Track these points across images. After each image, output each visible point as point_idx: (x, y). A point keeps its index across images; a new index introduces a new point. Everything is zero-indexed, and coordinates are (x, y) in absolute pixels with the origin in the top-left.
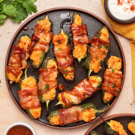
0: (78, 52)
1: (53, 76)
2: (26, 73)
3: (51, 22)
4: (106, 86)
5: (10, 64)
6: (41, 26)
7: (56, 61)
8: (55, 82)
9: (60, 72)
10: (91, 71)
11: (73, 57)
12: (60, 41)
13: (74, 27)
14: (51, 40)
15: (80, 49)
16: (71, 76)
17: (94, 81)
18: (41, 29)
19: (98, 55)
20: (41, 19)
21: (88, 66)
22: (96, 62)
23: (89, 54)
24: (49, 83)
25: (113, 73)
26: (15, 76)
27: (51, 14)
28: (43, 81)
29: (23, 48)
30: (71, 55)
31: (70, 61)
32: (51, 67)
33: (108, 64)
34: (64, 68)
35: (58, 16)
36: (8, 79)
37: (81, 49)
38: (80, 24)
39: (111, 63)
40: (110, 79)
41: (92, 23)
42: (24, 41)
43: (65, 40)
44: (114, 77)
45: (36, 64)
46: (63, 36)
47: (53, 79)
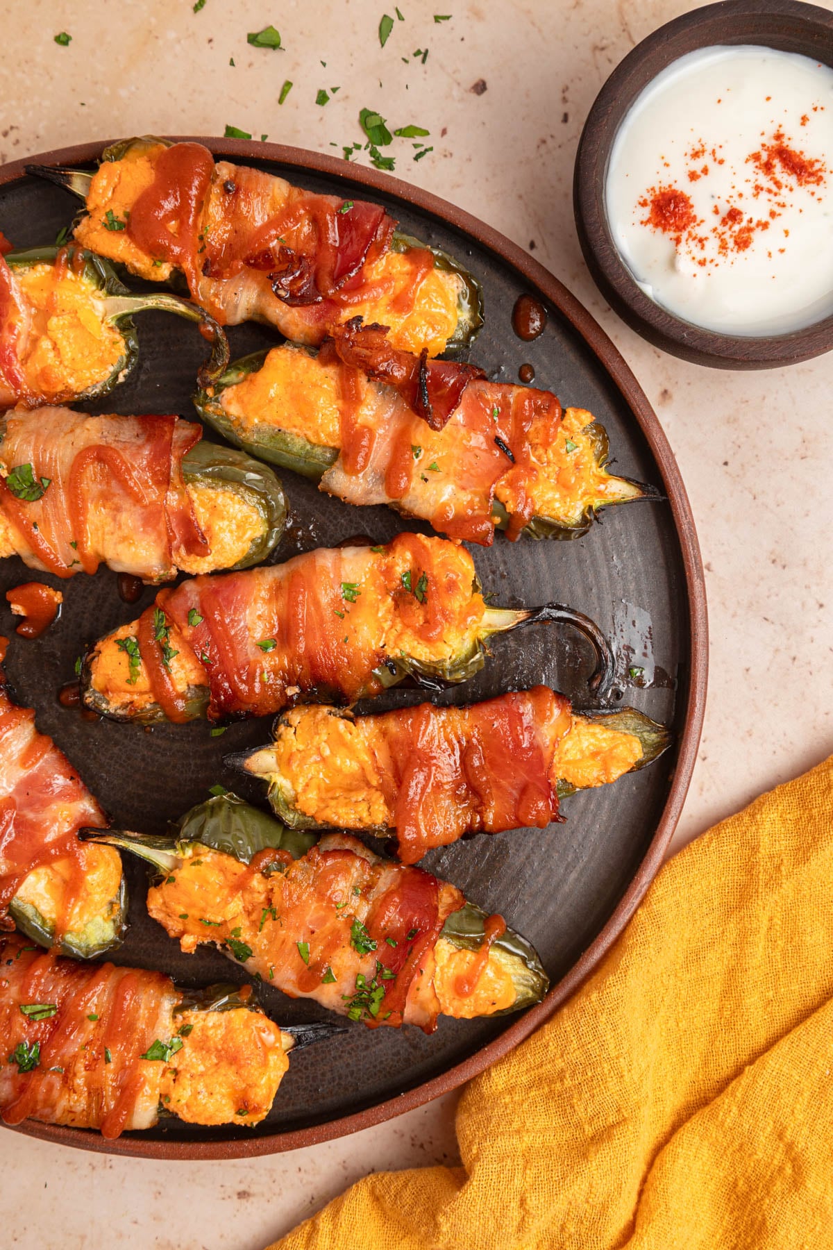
0: (327, 752)
1: (126, 531)
2: (151, 302)
3: (585, 522)
4: (24, 990)
5: (225, 170)
6: (546, 444)
7: (248, 566)
8: (75, 555)
9: (160, 597)
10: (161, 858)
11: (287, 705)
12: (423, 602)
13: (541, 715)
14: (423, 526)
15: (349, 766)
16: (118, 690)
17: (72, 888)
18: (520, 437)
19: (293, 919)
20: (605, 441)
21: (196, 839)
22: (236, 906)
23: (307, 840)
24: (63, 498)
25: (143, 1055)
26: (128, 215)
27: (651, 526)
28: (81, 444)
29: (359, 286)
30: (303, 689)
31: (250, 681)
32: (202, 516)
33: (224, 1009)
34: (188, 632)
35: (632, 586)
36: (106, 155)
37: (352, 775)
38: (560, 774)
39: (229, 1030)
40: (92, 1026)
41: (569, 868)
42: (426, 294)
43: (429, 640)
44: (107, 1060)
45: (227, 393)
46: (462, 626)
47: (100, 533)
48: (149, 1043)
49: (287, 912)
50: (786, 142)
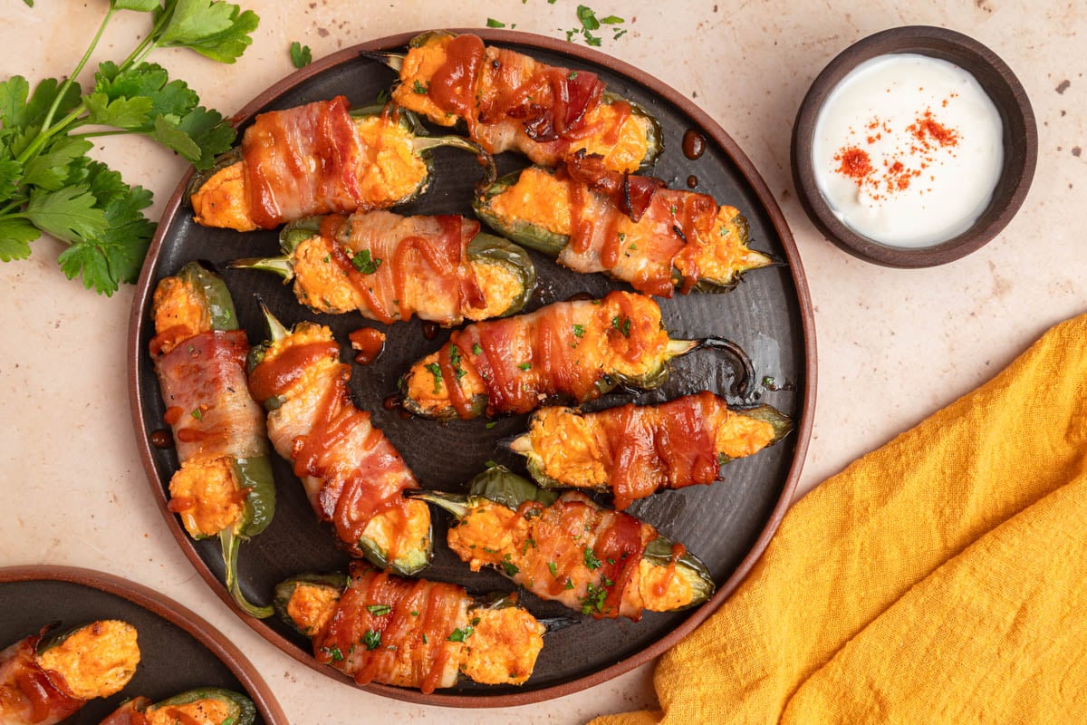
0: (565, 437)
1: (431, 293)
2: (445, 141)
3: (734, 281)
4: (369, 595)
5: (493, 52)
6: (708, 230)
7: (512, 314)
8: (397, 309)
9: (453, 336)
10: (457, 508)
11: (538, 406)
12: (628, 337)
13: (706, 410)
14: (627, 286)
15: (580, 446)
16: (427, 398)
17: (398, 529)
18: (690, 225)
19: (546, 547)
20: (746, 227)
21: (482, 495)
22: (507, 539)
23: (552, 496)
24: (389, 272)
25: (448, 638)
26: (428, 83)
27: (778, 283)
28: (401, 236)
29: (582, 127)
30: (549, 395)
31: (515, 390)
32: (481, 282)
33: (500, 608)
34: (473, 359)
35: (765, 323)
36: (413, 42)
37: (582, 453)
38: (720, 449)
39: (504, 621)
40: (414, 619)
41: (727, 512)
42: (626, 131)
43: (632, 362)
44: (425, 642)
45: (495, 200)
46: (654, 353)
47: (414, 295)
48: (451, 630)
49: (541, 542)
50: (932, 118)
